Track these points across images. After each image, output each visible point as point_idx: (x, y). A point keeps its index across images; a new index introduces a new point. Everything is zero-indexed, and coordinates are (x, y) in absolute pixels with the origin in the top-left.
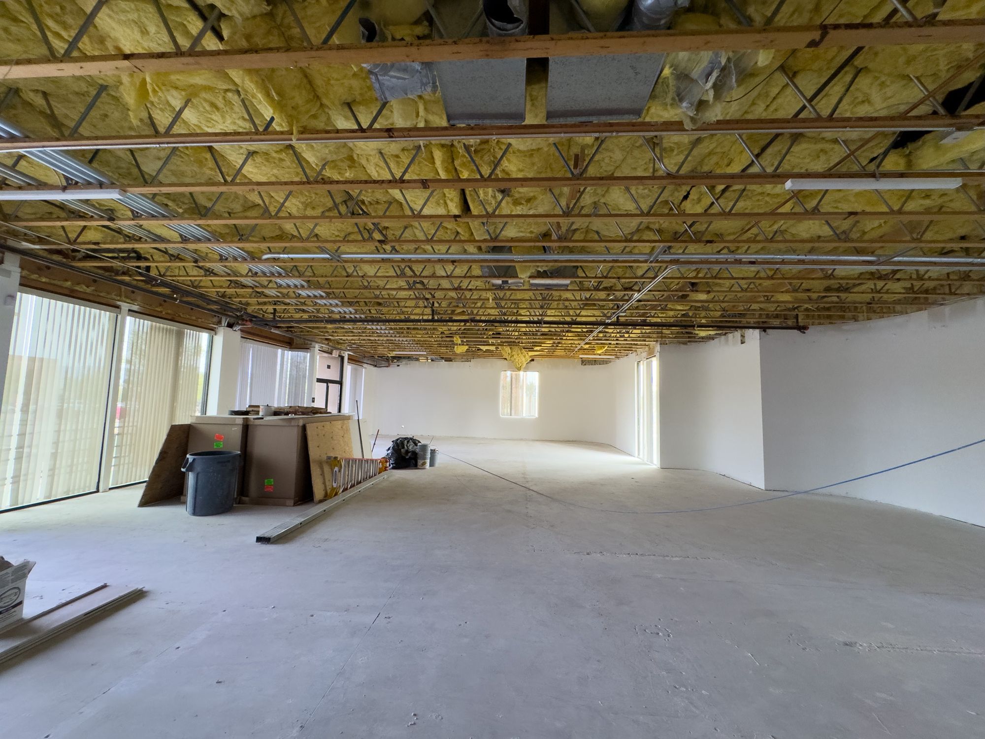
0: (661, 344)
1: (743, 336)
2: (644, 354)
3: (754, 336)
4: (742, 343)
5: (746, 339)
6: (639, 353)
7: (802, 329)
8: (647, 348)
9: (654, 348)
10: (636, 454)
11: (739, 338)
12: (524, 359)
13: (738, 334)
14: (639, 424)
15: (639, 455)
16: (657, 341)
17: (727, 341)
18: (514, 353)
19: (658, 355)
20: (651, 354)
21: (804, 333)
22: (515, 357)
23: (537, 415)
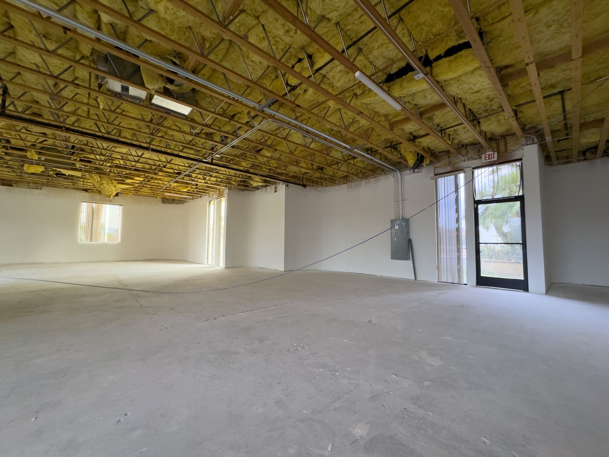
0: (228, 189)
1: (276, 188)
2: (215, 196)
3: (282, 187)
4: (275, 192)
5: (277, 190)
6: (211, 195)
7: (304, 186)
8: (218, 192)
9: (223, 191)
10: (206, 263)
11: (274, 189)
12: (114, 189)
13: (273, 187)
14: (208, 243)
15: (207, 263)
16: (226, 186)
17: (266, 190)
18: (103, 182)
19: (226, 196)
20: (221, 195)
21: (305, 188)
22: (105, 185)
23: (119, 241)
